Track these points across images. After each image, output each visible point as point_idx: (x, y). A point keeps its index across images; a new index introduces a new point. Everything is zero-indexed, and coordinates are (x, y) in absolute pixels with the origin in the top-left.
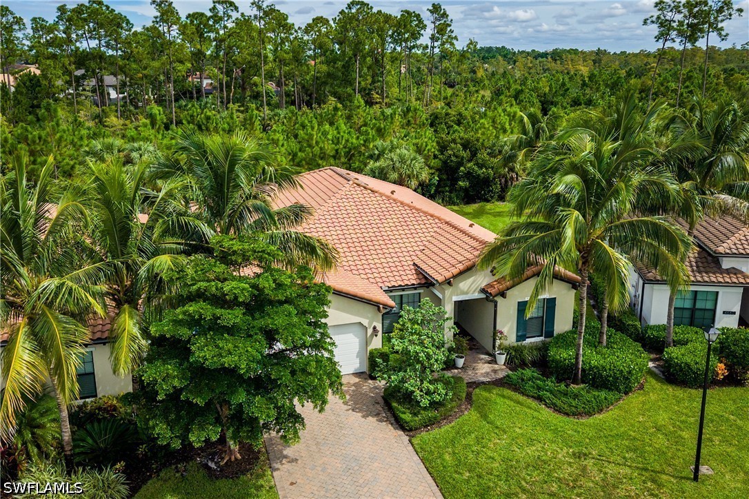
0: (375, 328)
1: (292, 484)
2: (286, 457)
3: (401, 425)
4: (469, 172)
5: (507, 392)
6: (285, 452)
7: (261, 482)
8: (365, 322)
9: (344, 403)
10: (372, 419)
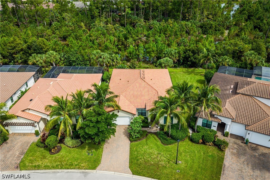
0: (132, 118)
1: (106, 148)
2: (108, 142)
3: (130, 140)
4: (191, 60)
5: (155, 136)
6: (108, 141)
7: (101, 146)
8: (130, 116)
9: (123, 132)
10: (126, 137)
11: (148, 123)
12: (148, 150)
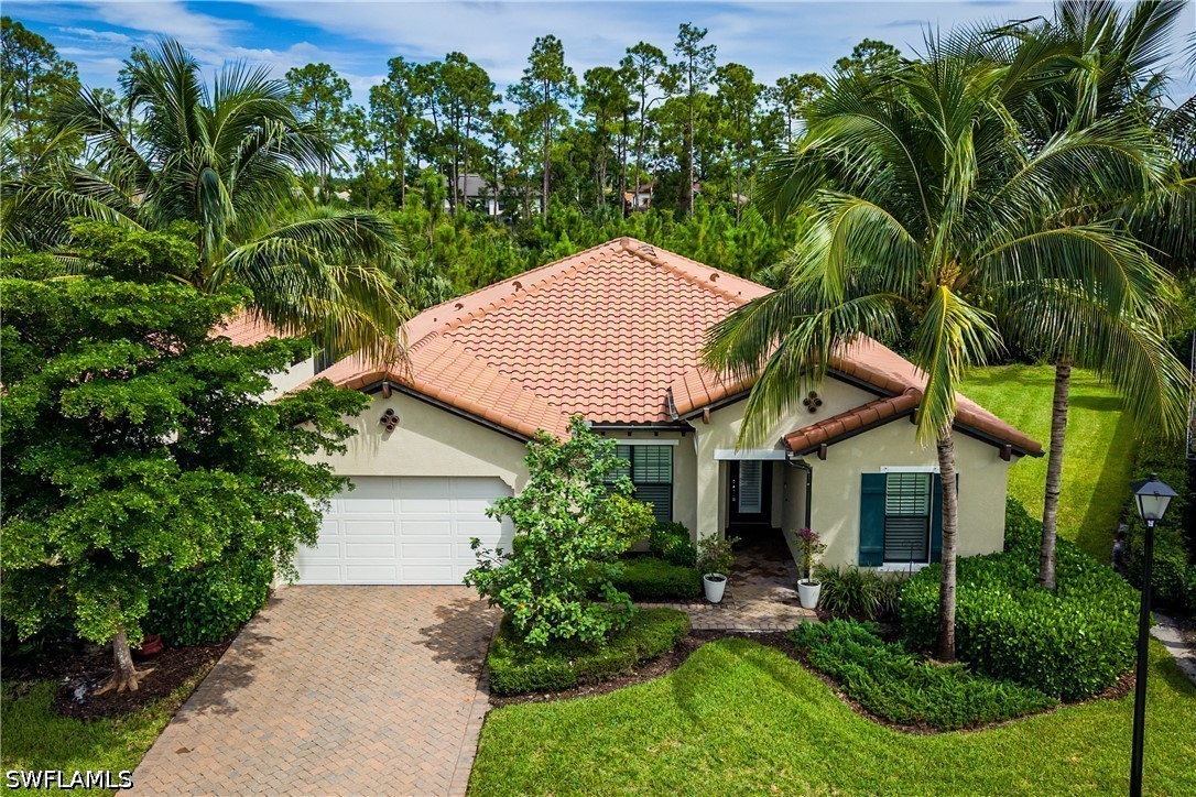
1: (182, 751)
9: (423, 631)
10: (449, 664)
11: (690, 564)
12: (703, 766)
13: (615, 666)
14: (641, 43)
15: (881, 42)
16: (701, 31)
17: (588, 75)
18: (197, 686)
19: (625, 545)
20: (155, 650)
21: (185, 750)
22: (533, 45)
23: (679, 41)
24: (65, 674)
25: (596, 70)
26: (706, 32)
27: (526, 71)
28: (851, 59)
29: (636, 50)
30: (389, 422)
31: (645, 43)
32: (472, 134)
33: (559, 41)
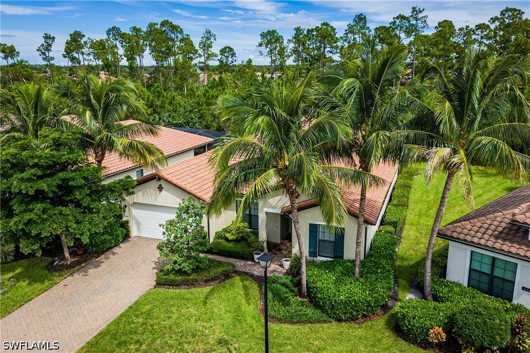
2: (86, 272)
6: (90, 270)
7: (56, 278)
9: (158, 258)
13: (196, 280)
14: (400, 15)
15: (515, 8)
16: (421, 9)
17: (376, 29)
18: (85, 266)
19: (234, 237)
20: (81, 253)
21: (66, 285)
22: (354, 18)
23: (411, 14)
24: (57, 256)
25: (380, 27)
26: (423, 10)
27: (346, 31)
28: (499, 17)
29: (397, 18)
30: (160, 188)
31: (401, 15)
32: (330, 55)
33: (365, 16)
